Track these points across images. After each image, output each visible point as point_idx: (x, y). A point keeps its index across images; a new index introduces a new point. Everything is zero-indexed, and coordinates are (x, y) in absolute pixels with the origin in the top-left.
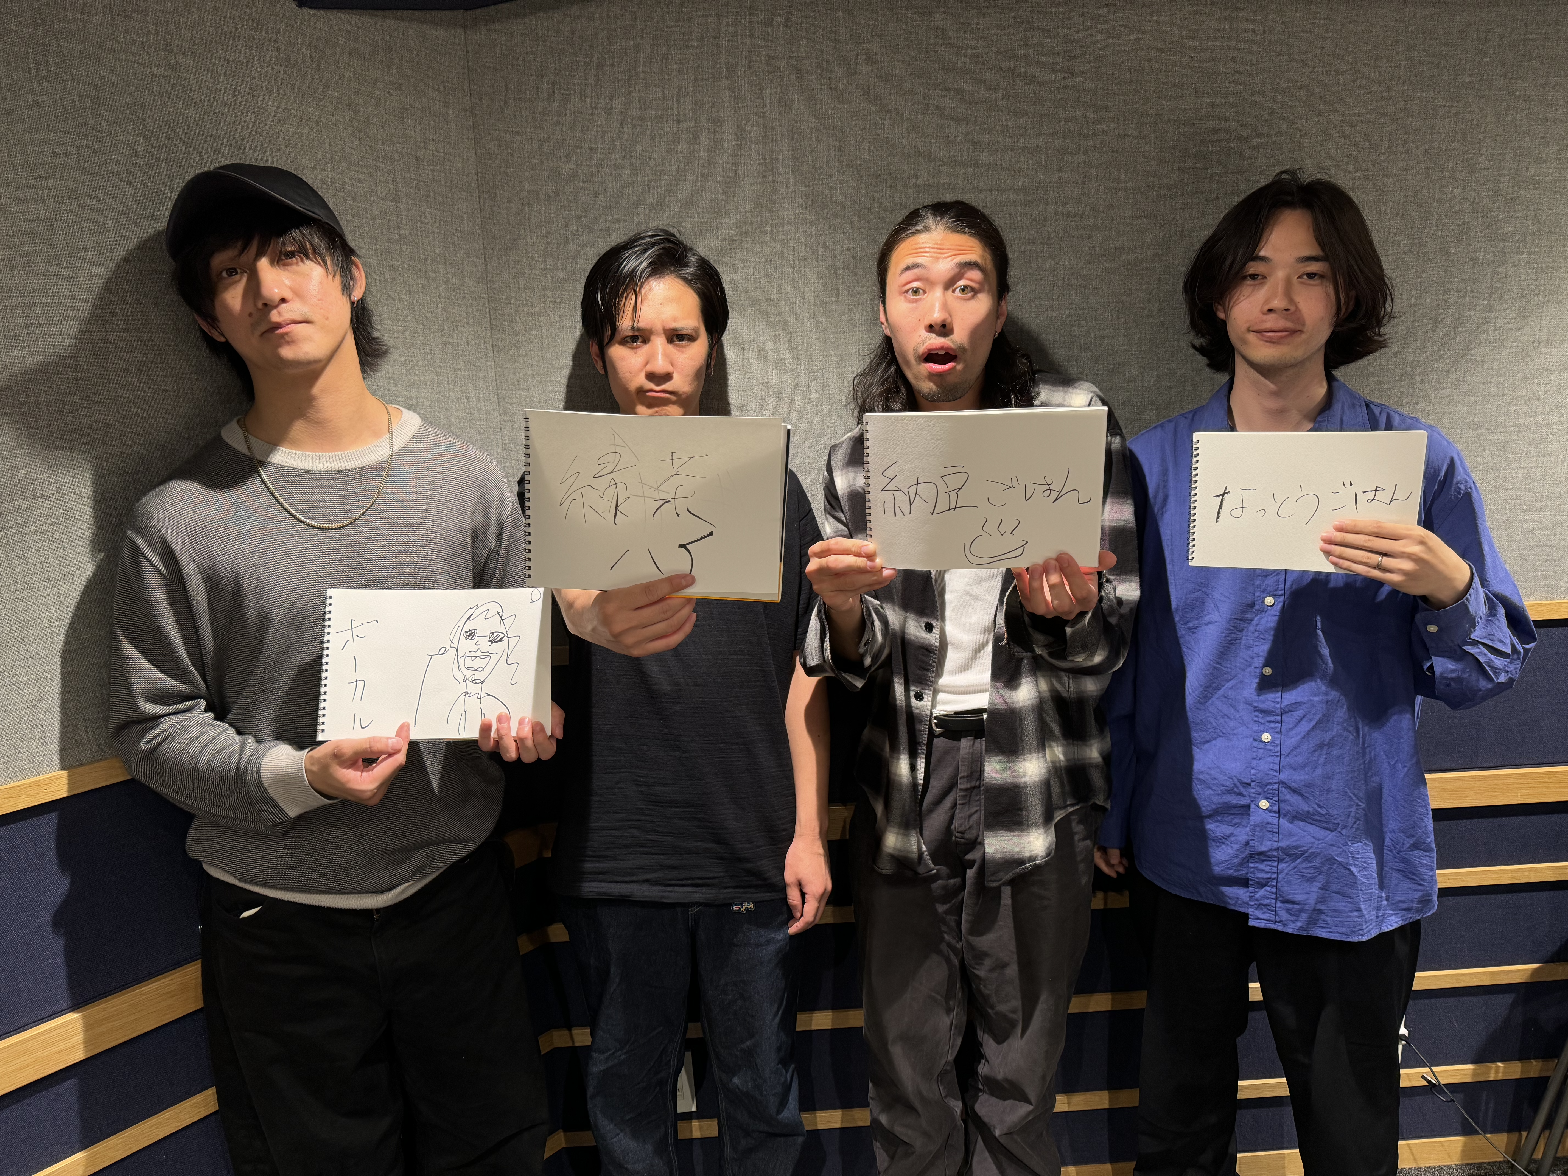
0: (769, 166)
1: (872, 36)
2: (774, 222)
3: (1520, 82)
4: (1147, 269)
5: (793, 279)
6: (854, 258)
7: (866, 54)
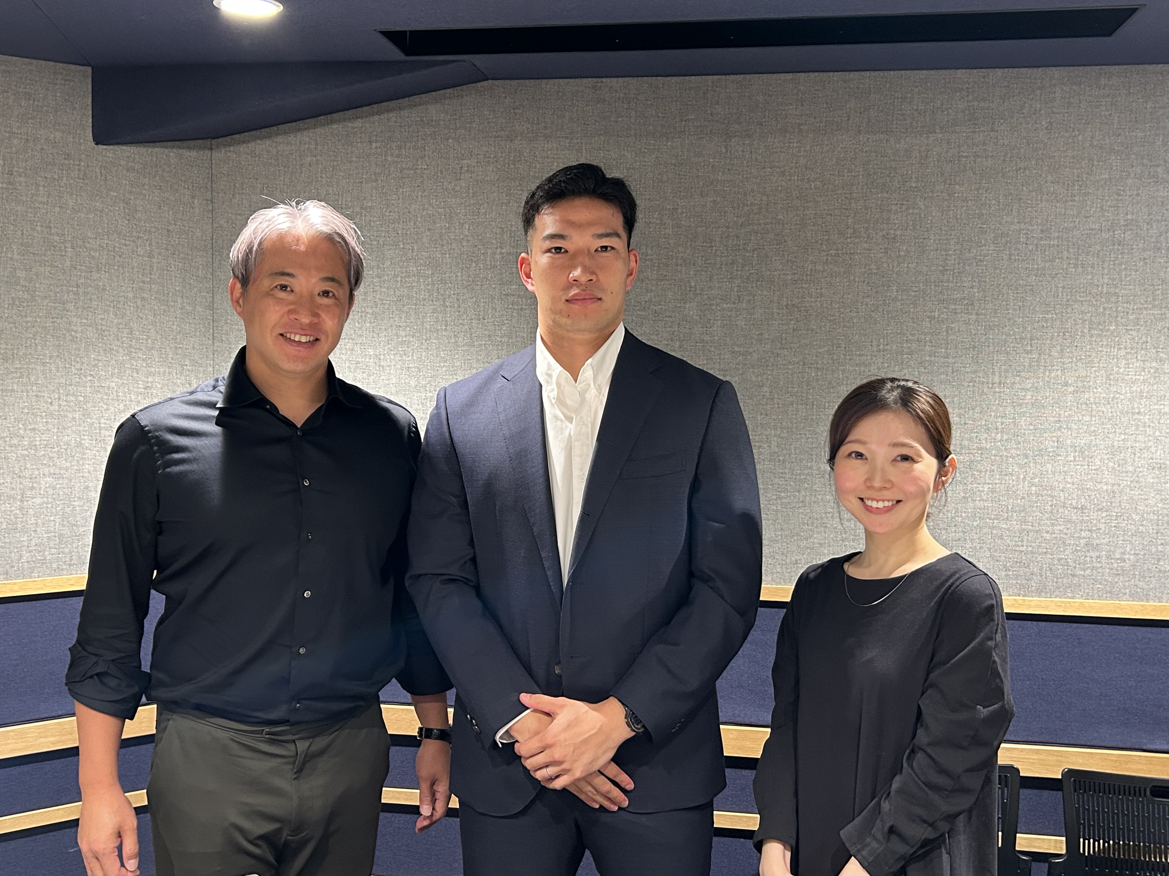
0: (401, 238)
1: (472, 156)
2: (404, 275)
3: (957, 187)
4: (670, 317)
5: (415, 313)
6: (458, 300)
7: (468, 167)
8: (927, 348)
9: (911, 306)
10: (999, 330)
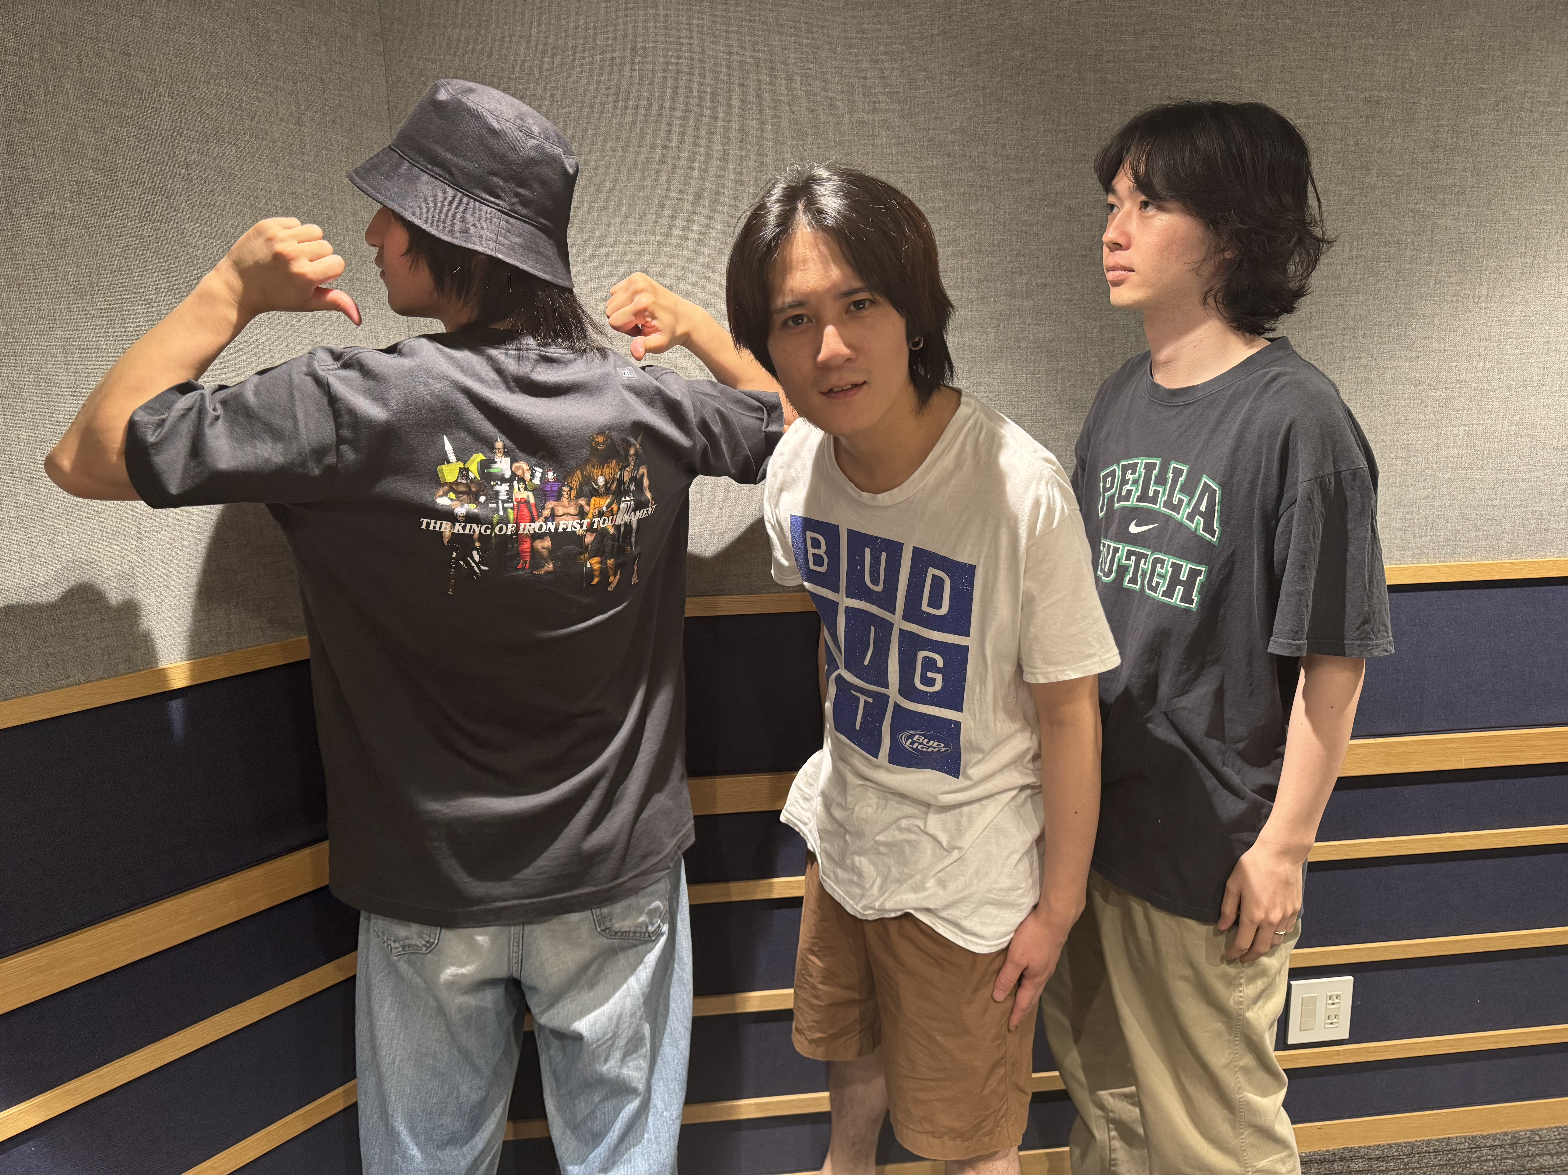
0: (697, 100)
3: (1457, 31)
8: (1408, 253)
9: (1393, 196)
10: (1491, 226)
